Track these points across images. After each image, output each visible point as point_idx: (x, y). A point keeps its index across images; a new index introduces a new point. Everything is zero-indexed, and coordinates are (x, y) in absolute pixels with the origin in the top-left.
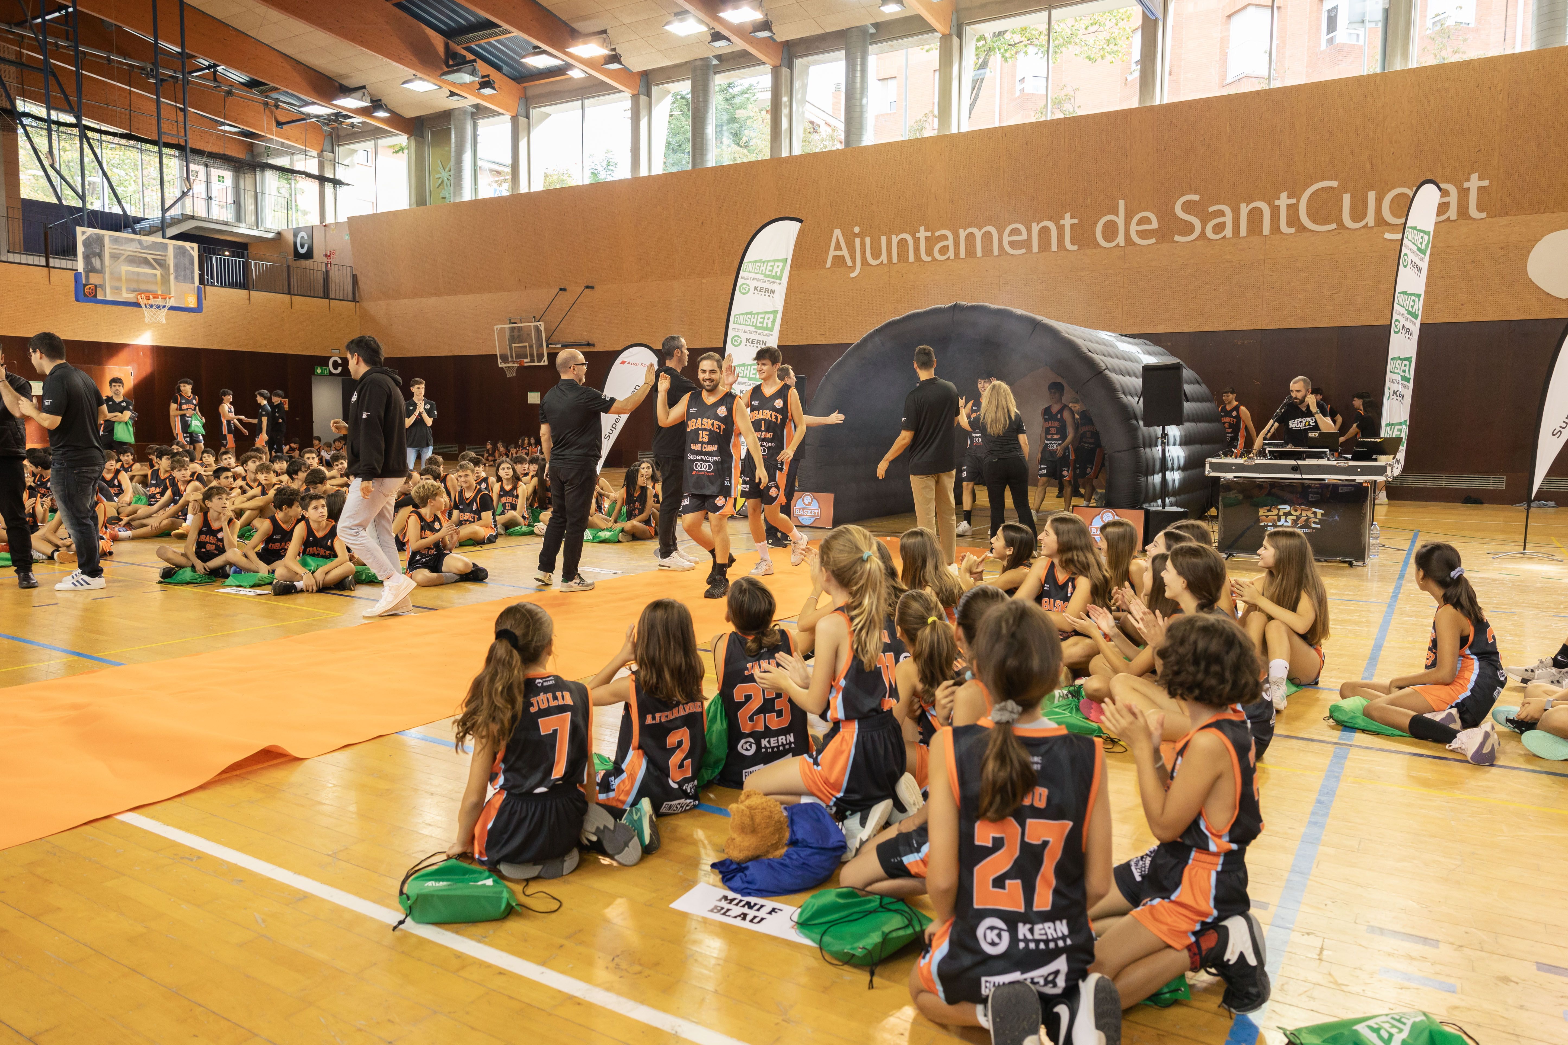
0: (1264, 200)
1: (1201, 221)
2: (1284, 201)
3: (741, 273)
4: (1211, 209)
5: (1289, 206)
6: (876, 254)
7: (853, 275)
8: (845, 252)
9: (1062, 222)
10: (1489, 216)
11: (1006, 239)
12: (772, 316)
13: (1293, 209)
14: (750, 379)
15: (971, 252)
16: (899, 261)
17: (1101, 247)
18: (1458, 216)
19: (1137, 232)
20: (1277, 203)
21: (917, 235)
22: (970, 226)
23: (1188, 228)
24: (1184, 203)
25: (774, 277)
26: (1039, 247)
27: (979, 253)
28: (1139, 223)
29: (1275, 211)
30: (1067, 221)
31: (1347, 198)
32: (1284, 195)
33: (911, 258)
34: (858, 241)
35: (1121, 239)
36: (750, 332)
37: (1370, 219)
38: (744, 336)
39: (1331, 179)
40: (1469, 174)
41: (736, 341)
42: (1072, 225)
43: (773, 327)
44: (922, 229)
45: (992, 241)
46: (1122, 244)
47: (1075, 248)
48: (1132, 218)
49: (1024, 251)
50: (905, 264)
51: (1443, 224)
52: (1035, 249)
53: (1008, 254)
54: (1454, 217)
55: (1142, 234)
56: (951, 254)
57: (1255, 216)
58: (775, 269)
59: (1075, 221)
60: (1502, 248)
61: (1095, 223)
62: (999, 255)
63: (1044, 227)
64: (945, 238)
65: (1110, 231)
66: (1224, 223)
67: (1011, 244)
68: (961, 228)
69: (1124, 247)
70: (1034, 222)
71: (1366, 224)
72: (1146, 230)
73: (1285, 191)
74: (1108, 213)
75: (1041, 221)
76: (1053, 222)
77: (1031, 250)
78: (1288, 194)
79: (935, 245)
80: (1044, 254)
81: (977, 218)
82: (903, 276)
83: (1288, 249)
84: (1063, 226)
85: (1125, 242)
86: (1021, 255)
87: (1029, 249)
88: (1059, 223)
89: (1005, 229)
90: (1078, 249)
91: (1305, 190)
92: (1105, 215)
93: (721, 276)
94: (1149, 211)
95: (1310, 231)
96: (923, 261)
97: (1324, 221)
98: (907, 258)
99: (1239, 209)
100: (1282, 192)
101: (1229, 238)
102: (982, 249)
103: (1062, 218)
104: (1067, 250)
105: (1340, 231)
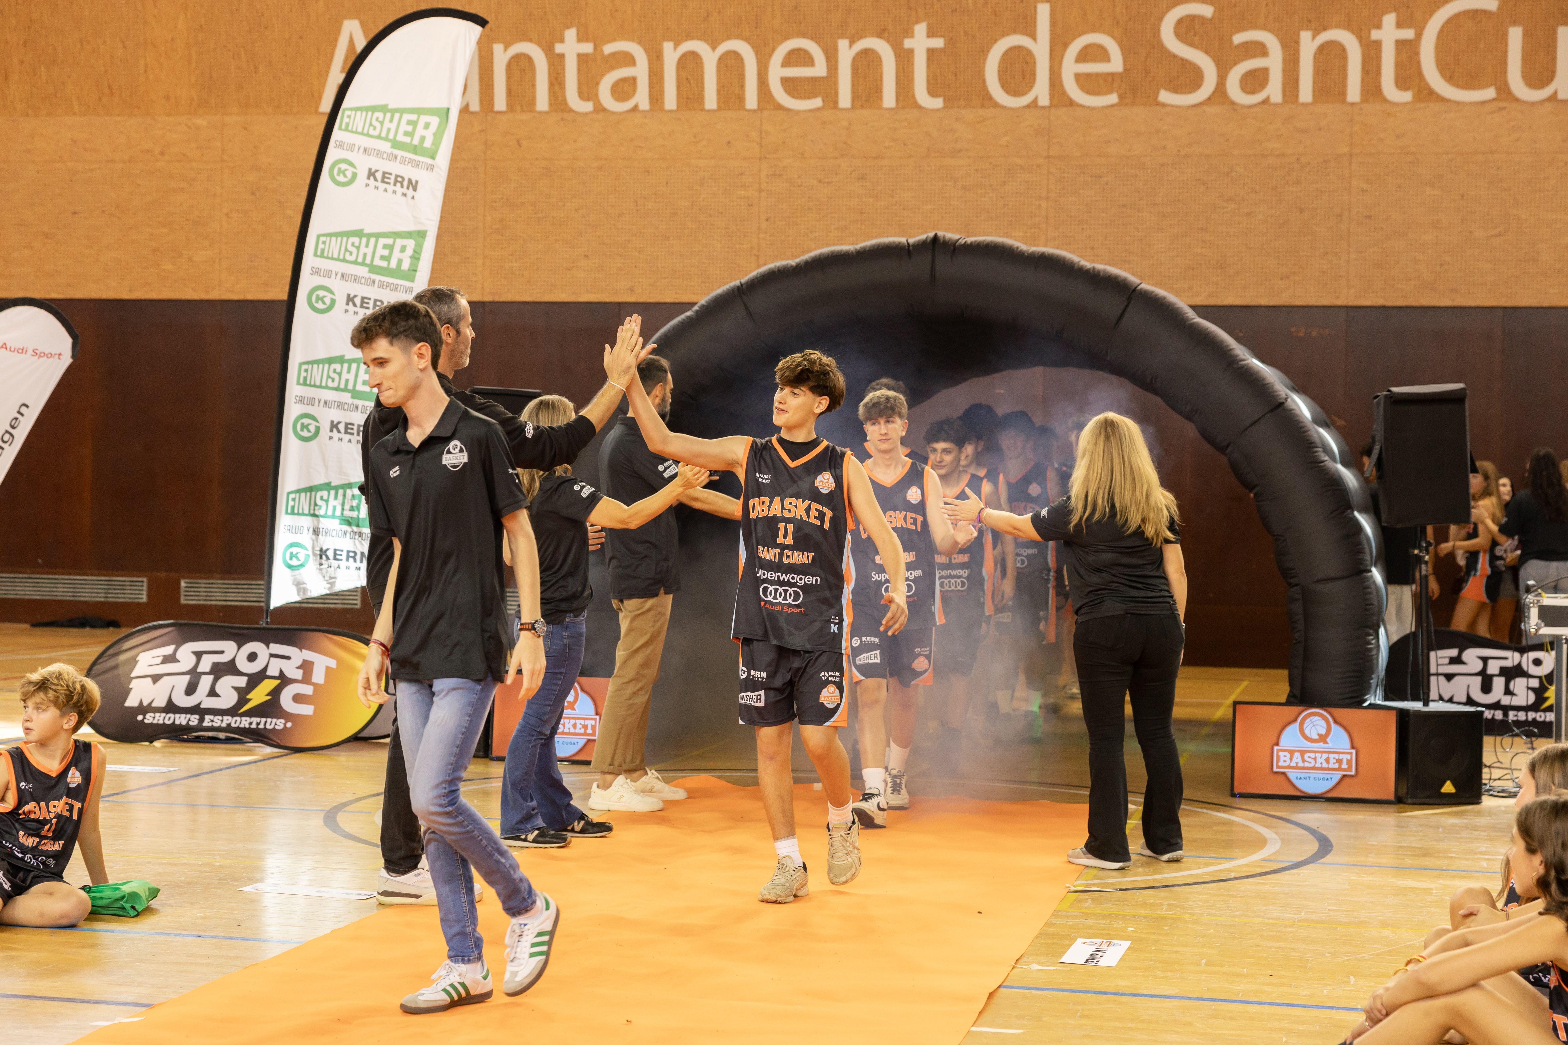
0: (1348, 25)
1: (1218, 62)
2: (1389, 32)
3: (337, 134)
4: (1239, 38)
5: (1400, 44)
9: (908, 43)
11: (776, 72)
12: (410, 244)
13: (1407, 50)
14: (356, 394)
15: (691, 97)
16: (510, 106)
17: (996, 105)
19: (1078, 77)
20: (1375, 35)
21: (559, 48)
22: (689, 37)
23: (1189, 77)
24: (1180, 21)
25: (415, 150)
26: (855, 96)
27: (711, 100)
28: (1083, 57)
29: (1372, 51)
30: (920, 42)
31: (1515, 36)
32: (1389, 20)
33: (542, 102)
35: (1041, 91)
36: (356, 279)
37: (1561, 84)
38: (341, 289)
41: (320, 299)
42: (931, 53)
43: (414, 270)
44: (571, 34)
45: (742, 76)
46: (1044, 101)
47: (938, 103)
48: (1066, 45)
49: (817, 102)
50: (526, 116)
52: (845, 99)
53: (780, 107)
55: (1088, 82)
56: (642, 98)
57: (1330, 61)
58: (420, 131)
59: (938, 43)
61: (984, 51)
62: (760, 109)
63: (866, 53)
64: (628, 60)
65: (1018, 71)
66: (1265, 71)
67: (789, 84)
68: (668, 40)
69: (1049, 107)
70: (843, 38)
71: (1556, 93)
72: (1097, 75)
73: (1390, 12)
74: (1014, 31)
75: (861, 38)
76: (888, 41)
77: (836, 103)
78: (1398, 17)
79: (602, 76)
80: (865, 112)
81: (706, 19)
82: (520, 145)
83: (1398, 137)
84: (911, 51)
85: (1052, 97)
86: (811, 111)
87: (831, 100)
88: (902, 43)
89: (773, 50)
90: (945, 107)
91: (1432, 13)
92: (1008, 35)
93: (27, 115)
94: (1104, 33)
95: (1442, 100)
96: (571, 111)
97: (1470, 82)
98: (532, 102)
99: (1297, 42)
100: (1385, 12)
101: (1276, 105)
102: (719, 92)
103: (909, 33)
104: (919, 107)
105: (1502, 104)
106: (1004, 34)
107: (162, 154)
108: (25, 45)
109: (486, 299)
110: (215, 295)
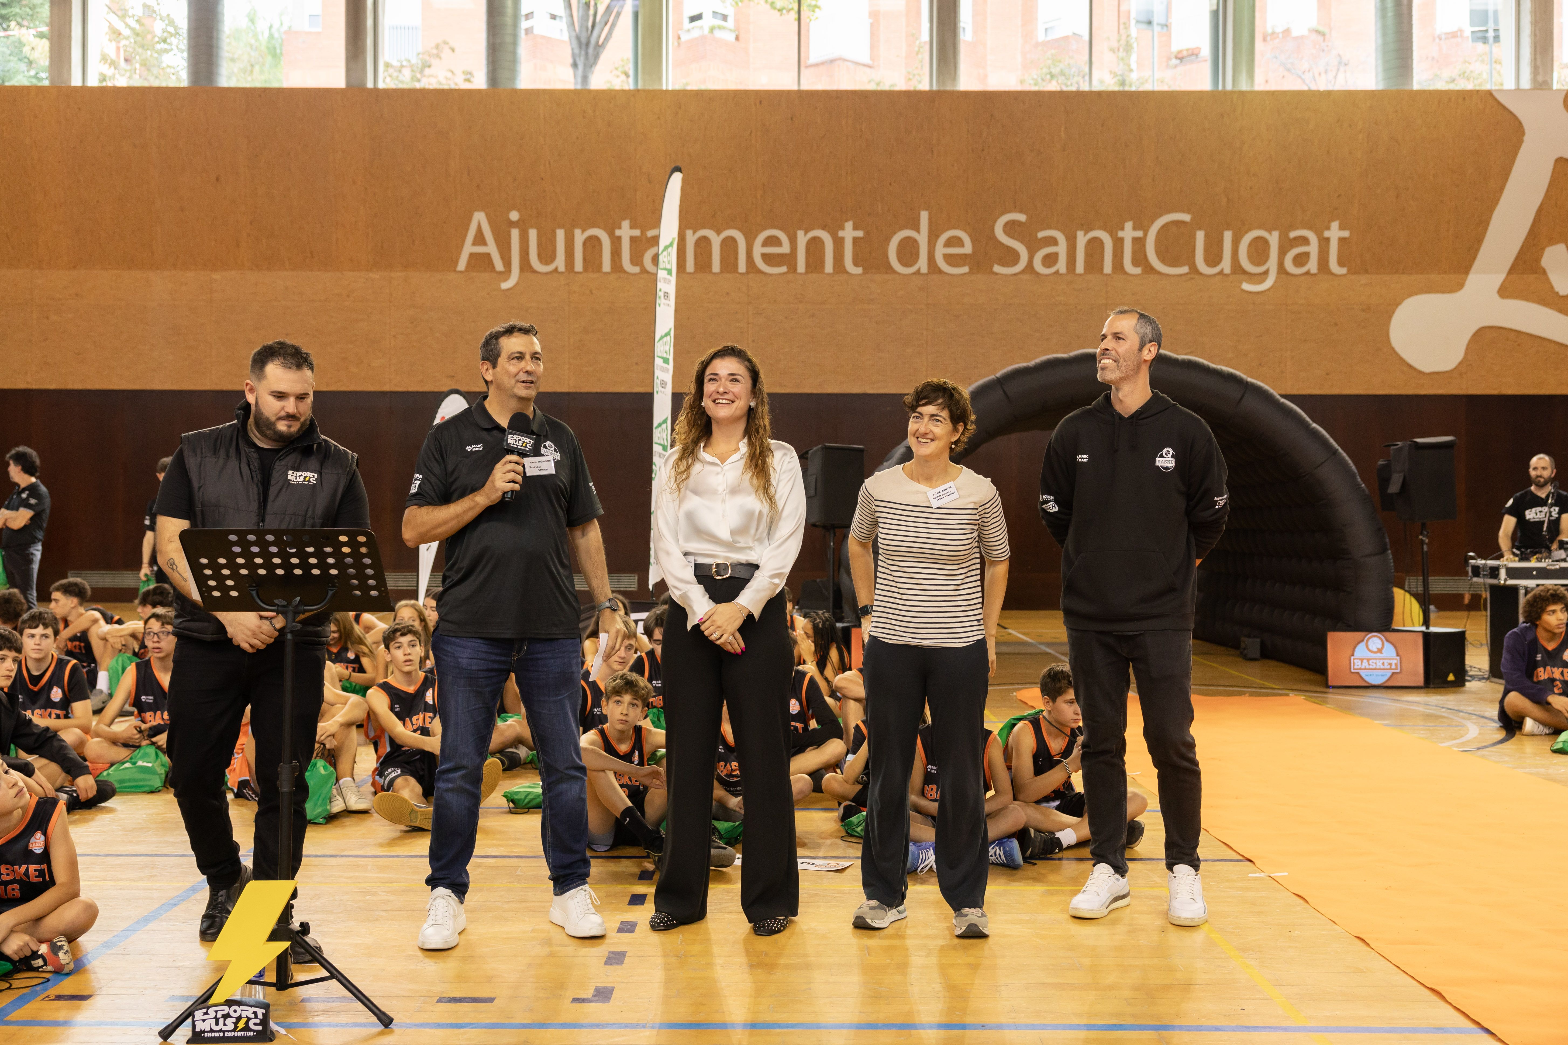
0: (1105, 228)
1: (1028, 249)
2: (1128, 233)
4: (1041, 235)
5: (1135, 240)
6: (547, 255)
7: (505, 286)
8: (491, 248)
9: (841, 234)
10: (1350, 272)
11: (758, 250)
13: (1139, 243)
15: (703, 263)
16: (586, 269)
17: (895, 272)
18: (1319, 269)
19: (945, 256)
20: (1121, 234)
21: (618, 233)
22: (703, 227)
23: (1011, 257)
24: (1007, 224)
26: (808, 265)
27: (716, 267)
28: (948, 244)
29: (1118, 244)
30: (849, 233)
31: (1200, 236)
32: (1129, 225)
33: (607, 266)
34: (515, 233)
35: (922, 264)
37: (1226, 265)
39: (1182, 211)
40: (1330, 222)
42: (855, 240)
44: (626, 224)
45: (736, 252)
46: (924, 270)
47: (859, 270)
48: (938, 237)
49: (784, 269)
50: (595, 275)
51: (1303, 278)
52: (801, 267)
53: (760, 272)
54: (1314, 270)
55: (951, 259)
57: (1094, 249)
59: (860, 234)
60: (1363, 310)
61: (888, 239)
62: (748, 272)
63: (815, 239)
65: (909, 252)
66: (1056, 254)
67: (766, 257)
68: (689, 229)
69: (927, 274)
70: (800, 229)
71: (1222, 270)
72: (957, 255)
73: (1129, 220)
74: (906, 227)
75: (812, 229)
76: (828, 232)
77: (795, 270)
78: (1134, 224)
79: (646, 250)
80: (814, 275)
81: (713, 216)
82: (592, 294)
83: (1133, 294)
84: (843, 239)
85: (929, 268)
86: (780, 274)
87: (793, 268)
88: (837, 234)
89: (756, 237)
90: (863, 273)
91: (1153, 222)
92: (902, 230)
93: (252, 270)
94: (961, 229)
95: (1158, 273)
96: (625, 272)
97: (1173, 262)
98: (600, 266)
99: (1075, 238)
100: (1126, 221)
101: (1062, 275)
102: (721, 262)
103: (842, 228)
104: (847, 273)
105: (1192, 276)
106: (901, 229)
107: (348, 296)
108: (251, 223)
109: (571, 390)
110: (386, 388)
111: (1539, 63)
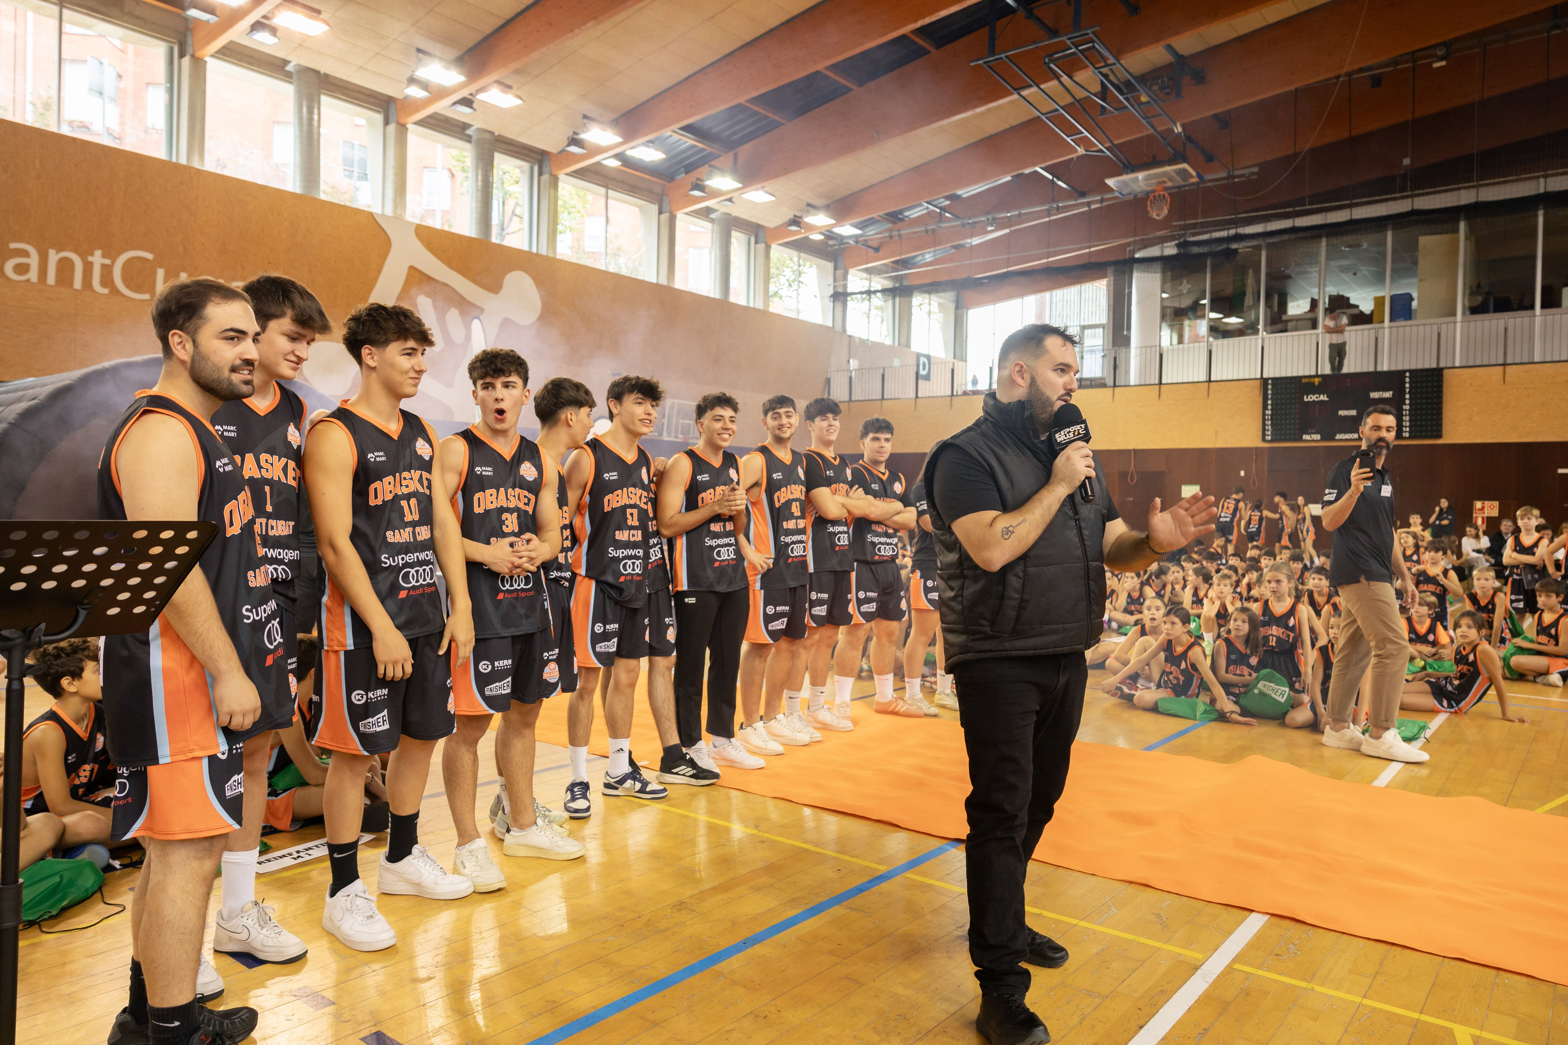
0: (75, 251)
2: (97, 259)
4: (13, 246)
5: (103, 266)
13: (107, 269)
20: (90, 259)
29: (88, 266)
31: (161, 272)
32: (98, 253)
39: (146, 250)
57: (65, 267)
66: (28, 265)
73: (99, 249)
78: (103, 252)
83: (100, 309)
91: (120, 255)
95: (123, 296)
97: (138, 289)
99: (47, 254)
100: (96, 249)
101: (33, 283)
111: (398, 202)
